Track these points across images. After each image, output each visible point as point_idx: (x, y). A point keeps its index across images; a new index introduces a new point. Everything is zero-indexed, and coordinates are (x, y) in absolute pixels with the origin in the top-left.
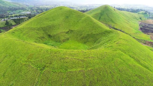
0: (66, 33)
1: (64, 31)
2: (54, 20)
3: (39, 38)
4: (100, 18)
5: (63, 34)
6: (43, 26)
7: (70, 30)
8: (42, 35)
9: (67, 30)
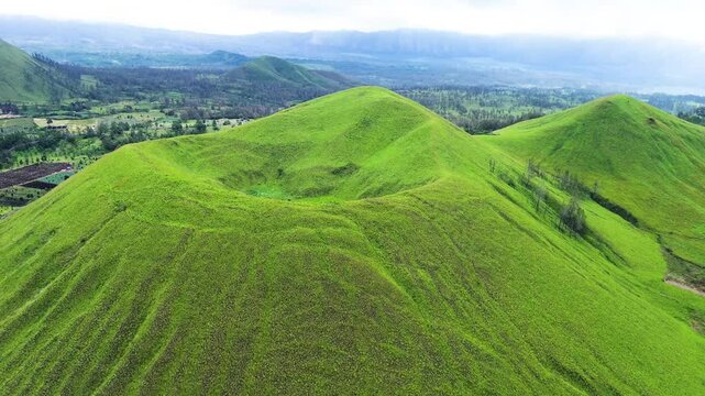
0: (333, 173)
1: (330, 163)
2: (321, 129)
3: (246, 173)
4: (557, 148)
5: (317, 174)
6: (279, 141)
7: (351, 165)
8: (256, 167)
9: (343, 164)
